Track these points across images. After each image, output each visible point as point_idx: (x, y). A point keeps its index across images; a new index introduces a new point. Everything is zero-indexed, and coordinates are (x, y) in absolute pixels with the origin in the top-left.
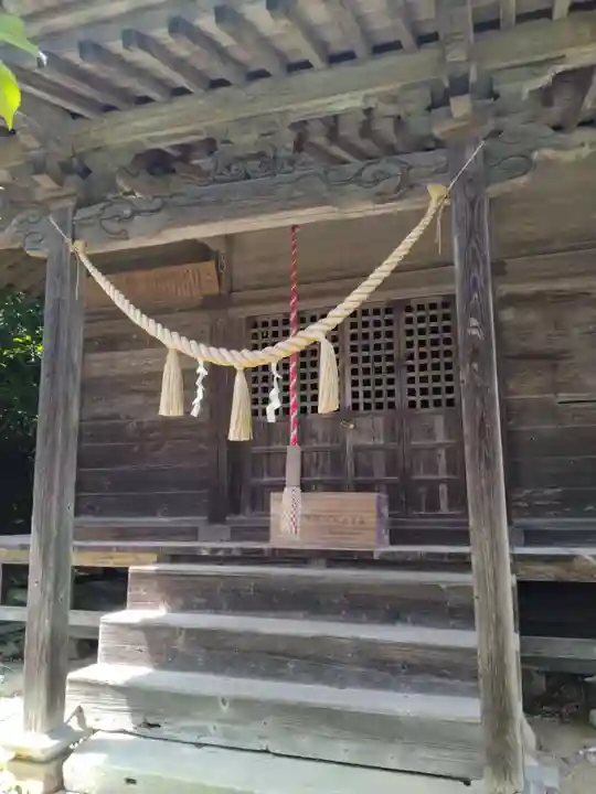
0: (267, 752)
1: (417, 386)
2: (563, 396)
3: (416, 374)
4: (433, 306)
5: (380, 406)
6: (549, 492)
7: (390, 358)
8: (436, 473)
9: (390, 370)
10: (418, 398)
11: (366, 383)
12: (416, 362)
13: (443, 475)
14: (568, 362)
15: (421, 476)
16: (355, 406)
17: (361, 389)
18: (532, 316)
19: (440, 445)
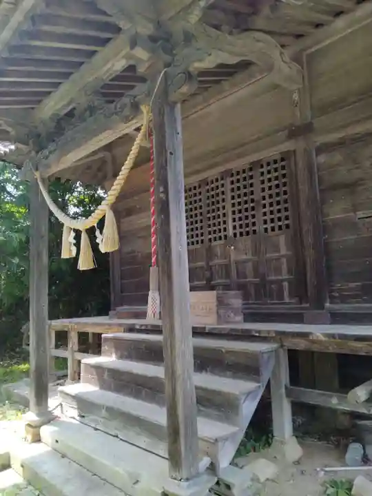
0: (117, 437)
1: (268, 217)
2: (360, 214)
3: (267, 209)
4: (275, 162)
5: (248, 233)
6: (353, 285)
7: (253, 201)
8: (281, 275)
9: (253, 209)
10: (269, 226)
11: (240, 219)
12: (267, 201)
13: (285, 276)
14: (363, 187)
15: (273, 278)
16: (235, 235)
17: (237, 224)
18: (338, 157)
19: (283, 256)
